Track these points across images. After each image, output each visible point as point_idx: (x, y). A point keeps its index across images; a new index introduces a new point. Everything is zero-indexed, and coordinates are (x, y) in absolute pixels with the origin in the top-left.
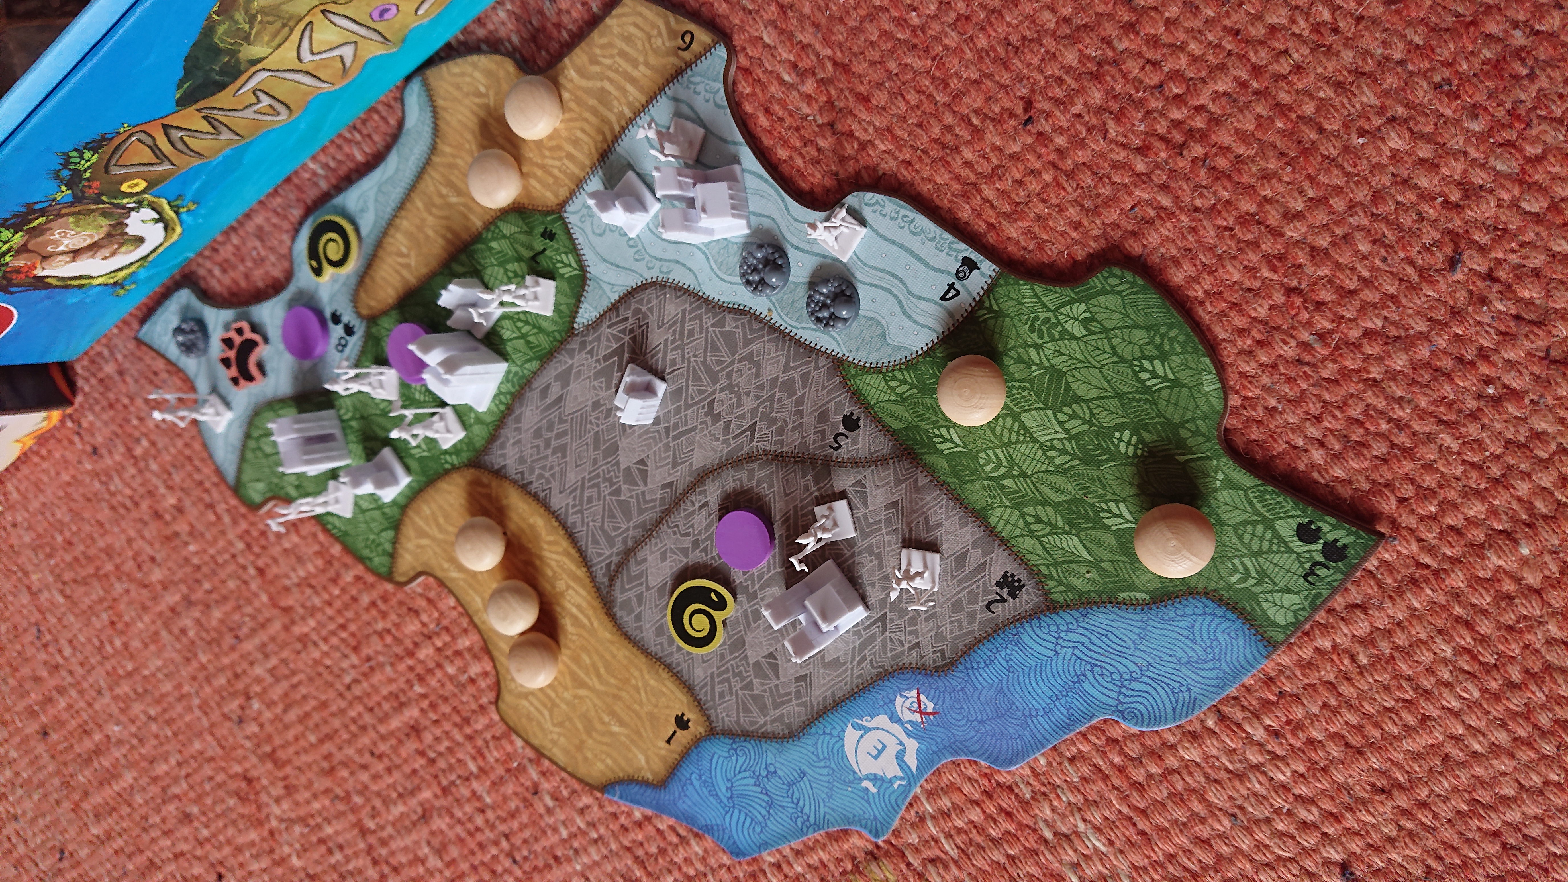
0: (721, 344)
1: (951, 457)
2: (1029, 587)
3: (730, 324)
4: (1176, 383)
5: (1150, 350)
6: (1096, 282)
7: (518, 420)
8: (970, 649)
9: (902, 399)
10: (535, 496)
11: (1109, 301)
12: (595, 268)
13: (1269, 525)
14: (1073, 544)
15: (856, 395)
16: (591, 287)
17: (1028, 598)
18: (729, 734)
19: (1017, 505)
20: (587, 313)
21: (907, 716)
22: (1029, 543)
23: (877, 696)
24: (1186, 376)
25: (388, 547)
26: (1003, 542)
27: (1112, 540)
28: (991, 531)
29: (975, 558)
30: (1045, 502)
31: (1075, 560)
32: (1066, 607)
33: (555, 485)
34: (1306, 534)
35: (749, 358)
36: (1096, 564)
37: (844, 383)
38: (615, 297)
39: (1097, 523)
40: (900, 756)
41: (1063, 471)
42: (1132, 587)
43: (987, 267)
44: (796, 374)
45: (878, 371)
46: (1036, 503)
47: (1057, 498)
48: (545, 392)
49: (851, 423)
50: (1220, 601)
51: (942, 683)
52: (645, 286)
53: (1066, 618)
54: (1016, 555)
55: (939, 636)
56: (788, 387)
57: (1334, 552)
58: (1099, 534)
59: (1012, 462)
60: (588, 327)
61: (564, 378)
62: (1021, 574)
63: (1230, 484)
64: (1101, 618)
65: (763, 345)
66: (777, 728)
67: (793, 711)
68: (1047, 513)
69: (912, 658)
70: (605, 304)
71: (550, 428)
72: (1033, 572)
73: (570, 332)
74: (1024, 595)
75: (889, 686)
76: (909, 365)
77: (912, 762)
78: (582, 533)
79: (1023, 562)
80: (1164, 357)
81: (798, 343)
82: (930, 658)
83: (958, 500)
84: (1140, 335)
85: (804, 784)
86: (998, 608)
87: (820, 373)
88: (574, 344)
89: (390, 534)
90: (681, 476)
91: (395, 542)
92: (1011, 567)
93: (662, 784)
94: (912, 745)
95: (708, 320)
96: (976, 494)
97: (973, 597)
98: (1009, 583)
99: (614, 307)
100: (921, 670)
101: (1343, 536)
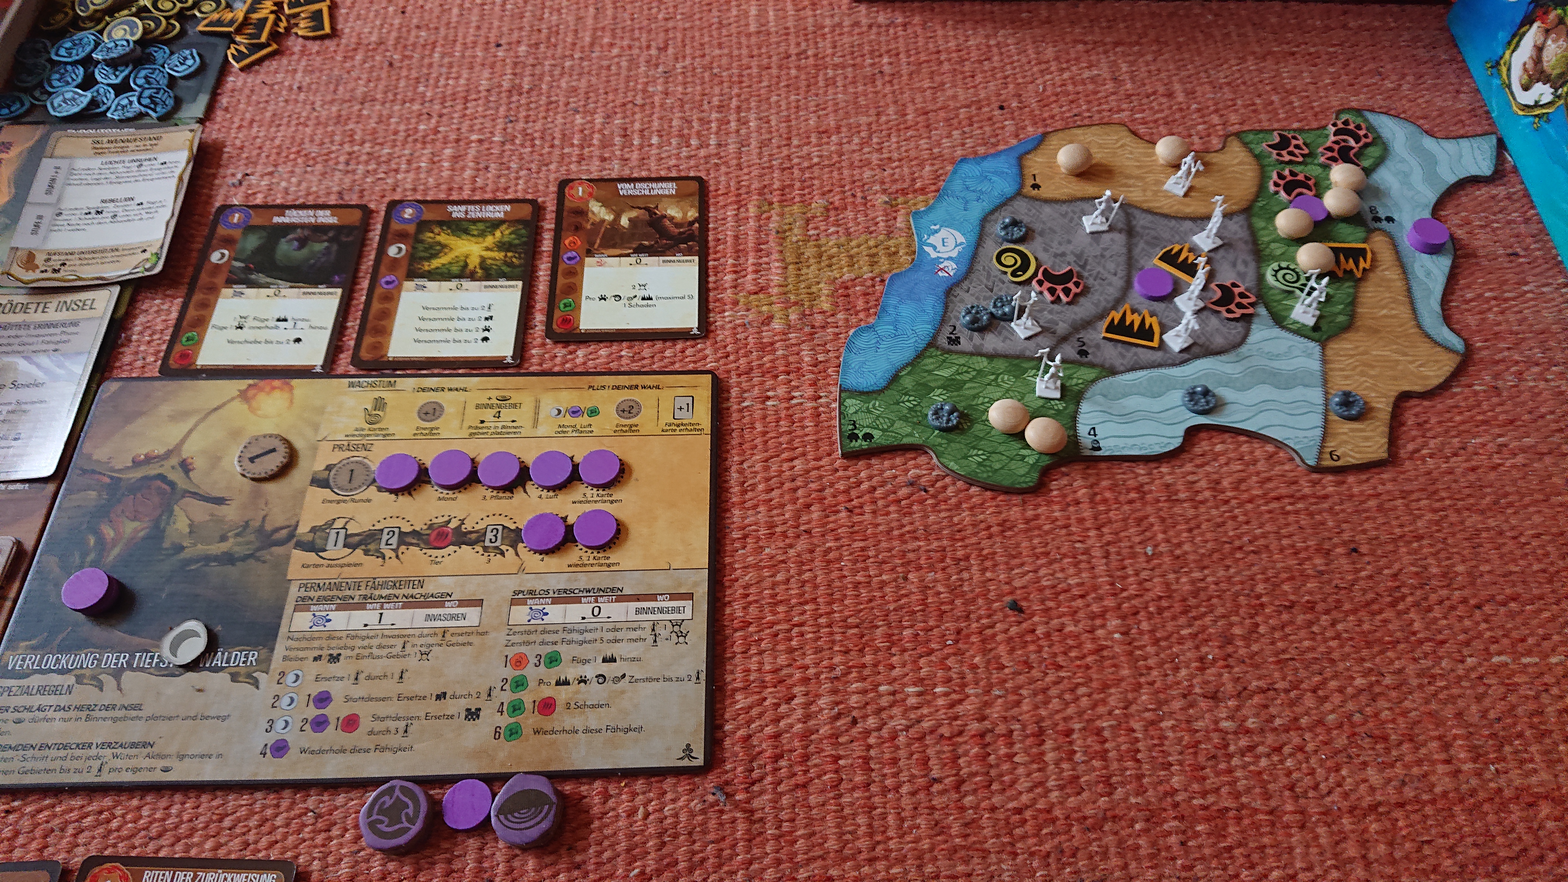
1: (1026, 370)
2: (946, 346)
4: (966, 457)
5: (987, 463)
6: (1035, 475)
7: (1246, 243)
8: (946, 307)
9: (1070, 377)
11: (1022, 471)
12: (1277, 332)
13: (883, 430)
14: (945, 373)
15: (1092, 365)
17: (943, 341)
18: (1011, 199)
19: (980, 372)
20: (1260, 310)
21: (946, 264)
23: (965, 261)
24: (966, 462)
25: (1252, 146)
26: (972, 354)
27: (932, 385)
28: (981, 355)
29: (977, 340)
30: (971, 380)
31: (938, 368)
32: (925, 349)
34: (868, 437)
36: (929, 372)
37: (1102, 366)
38: (1254, 327)
39: (944, 387)
40: (934, 248)
41: (976, 396)
42: (909, 374)
43: (1087, 452)
44: (1129, 355)
45: (1093, 381)
46: (974, 377)
47: (967, 385)
48: (1245, 263)
49: (1082, 353)
50: (873, 392)
51: (945, 286)
52: (1243, 341)
53: (922, 345)
54: (963, 353)
55: (962, 301)
57: (853, 437)
58: (939, 383)
59: (999, 386)
62: (953, 348)
63: (910, 435)
64: (908, 354)
67: (993, 228)
68: (966, 377)
69: (965, 285)
72: (949, 352)
74: (945, 341)
75: (964, 268)
76: (1082, 393)
77: (928, 249)
79: (957, 353)
80: (980, 464)
81: (1142, 368)
82: (958, 291)
83: (1005, 357)
84: (997, 466)
85: (962, 207)
86: (950, 329)
87: (1118, 363)
92: (959, 348)
93: (1020, 159)
94: (933, 255)
96: (1001, 364)
98: (955, 341)
99: (1249, 323)
100: (957, 284)
101: (855, 444)
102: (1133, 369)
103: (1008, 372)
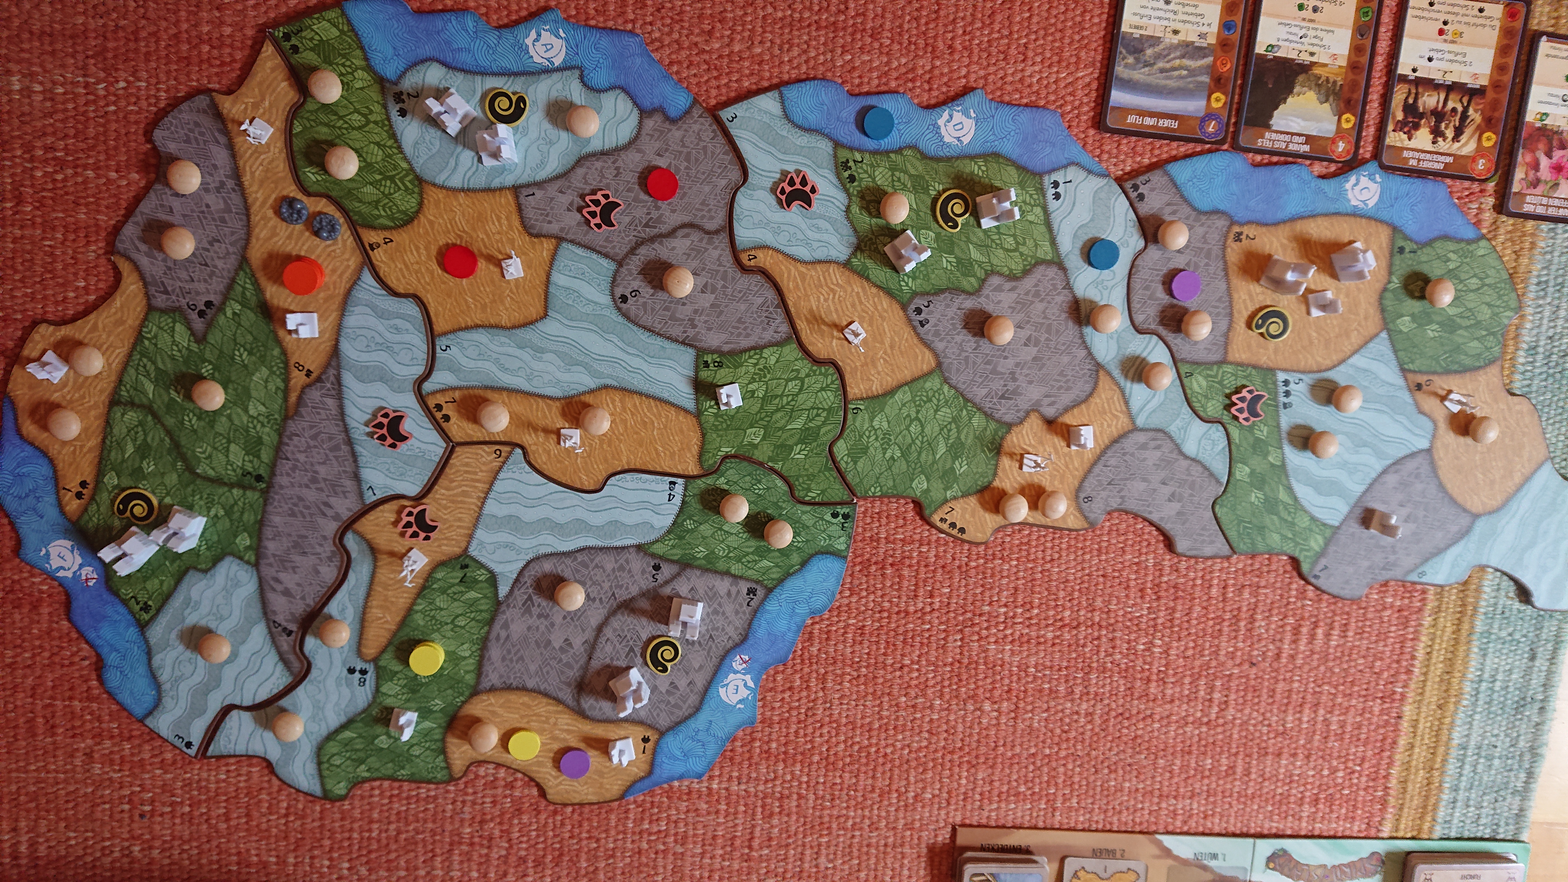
0: (580, 568)
1: (705, 558)
2: (759, 588)
3: (580, 557)
4: (768, 488)
7: (489, 659)
8: (750, 624)
9: (673, 547)
10: (517, 689)
11: (731, 472)
12: (497, 568)
13: (822, 519)
14: (766, 563)
15: (653, 555)
16: (500, 579)
17: (760, 592)
18: (670, 729)
19: (739, 561)
20: (503, 590)
21: (740, 668)
22: (750, 572)
23: (724, 668)
24: (770, 485)
25: (443, 765)
26: (741, 577)
28: (734, 576)
29: (734, 590)
30: (748, 554)
31: (770, 568)
32: (775, 587)
33: (525, 677)
34: (835, 515)
35: (597, 566)
36: (777, 566)
37: (646, 553)
38: (514, 576)
40: (745, 685)
42: (793, 567)
43: (680, 481)
44: (622, 561)
45: (657, 541)
46: (745, 556)
47: (751, 550)
48: (498, 638)
49: (657, 568)
50: (822, 553)
51: (746, 645)
52: (528, 563)
53: (777, 591)
54: (747, 579)
55: (736, 629)
56: (622, 568)
57: (846, 517)
60: (506, 597)
61: (506, 626)
62: (754, 586)
63: (804, 513)
64: (789, 584)
65: (599, 558)
66: (690, 711)
67: (693, 699)
68: (750, 558)
69: (730, 644)
70: (511, 582)
71: (509, 652)
72: (757, 582)
73: (499, 603)
74: (758, 593)
75: (727, 661)
76: (669, 532)
77: (751, 684)
78: (551, 690)
79: (752, 581)
80: (760, 482)
81: (616, 548)
82: (737, 639)
83: (716, 572)
84: (748, 478)
85: (713, 725)
86: (752, 603)
87: (633, 556)
88: (503, 608)
89: (442, 757)
90: (589, 634)
91: (446, 760)
92: (749, 585)
93: (651, 772)
94: (748, 678)
95: (568, 561)
96: (721, 565)
97: (741, 605)
98: (751, 592)
99: (517, 580)
100: (737, 646)
101: (845, 510)
102: (623, 548)
103: (718, 558)
